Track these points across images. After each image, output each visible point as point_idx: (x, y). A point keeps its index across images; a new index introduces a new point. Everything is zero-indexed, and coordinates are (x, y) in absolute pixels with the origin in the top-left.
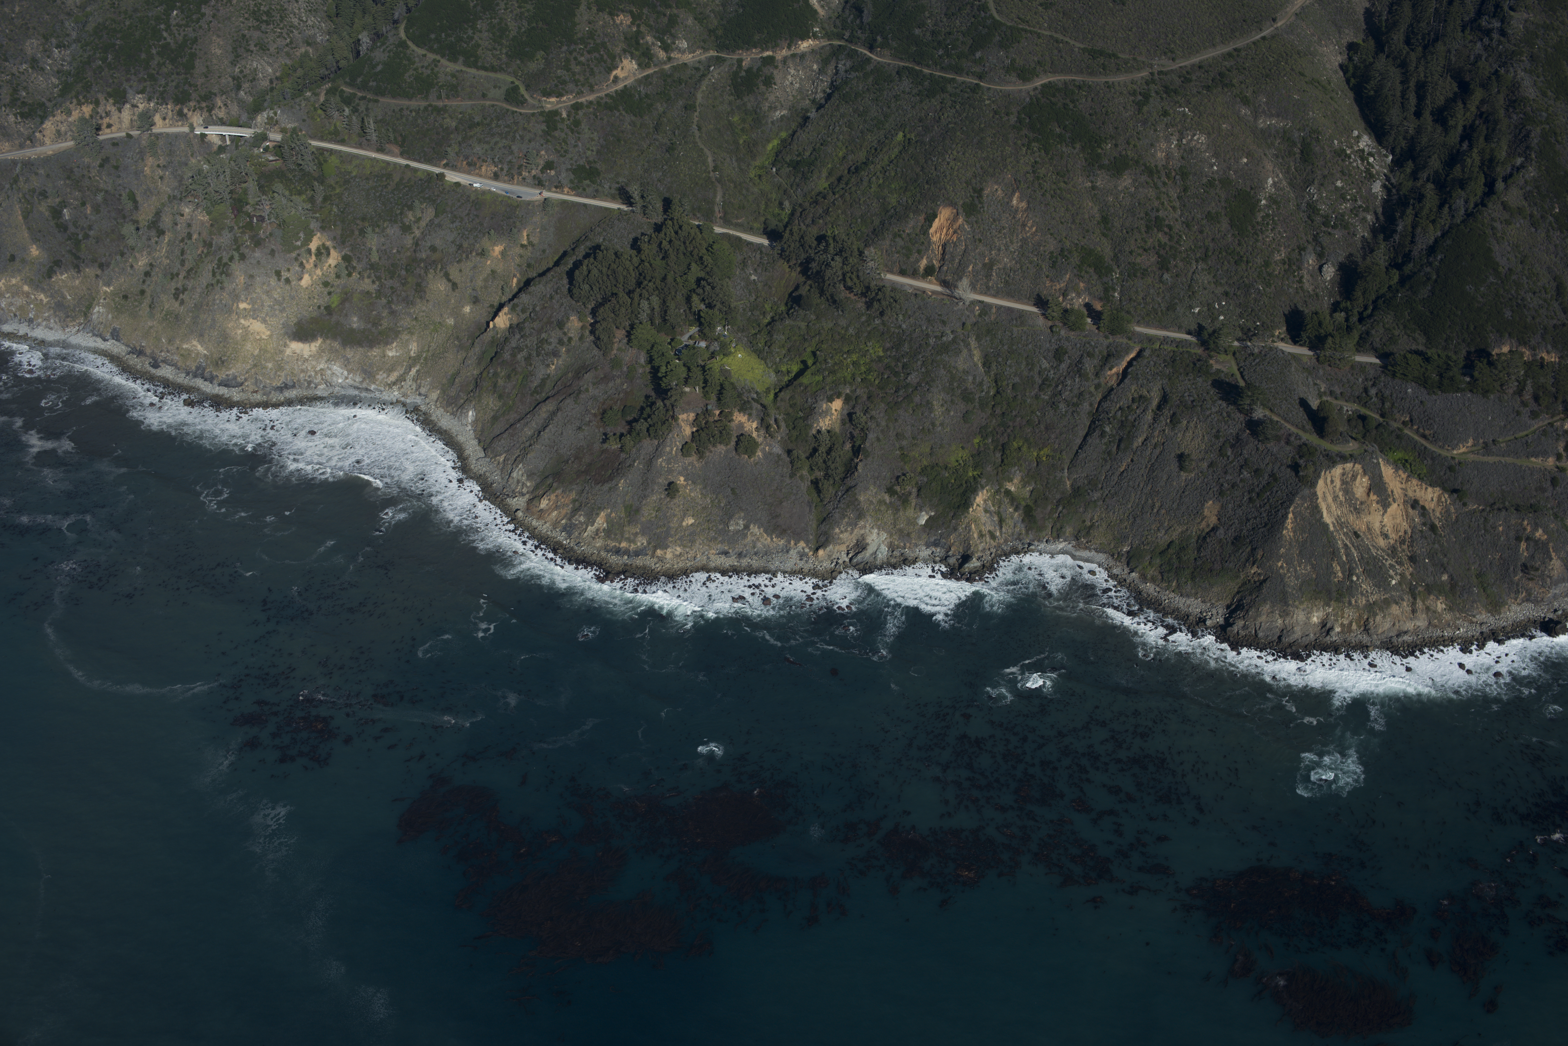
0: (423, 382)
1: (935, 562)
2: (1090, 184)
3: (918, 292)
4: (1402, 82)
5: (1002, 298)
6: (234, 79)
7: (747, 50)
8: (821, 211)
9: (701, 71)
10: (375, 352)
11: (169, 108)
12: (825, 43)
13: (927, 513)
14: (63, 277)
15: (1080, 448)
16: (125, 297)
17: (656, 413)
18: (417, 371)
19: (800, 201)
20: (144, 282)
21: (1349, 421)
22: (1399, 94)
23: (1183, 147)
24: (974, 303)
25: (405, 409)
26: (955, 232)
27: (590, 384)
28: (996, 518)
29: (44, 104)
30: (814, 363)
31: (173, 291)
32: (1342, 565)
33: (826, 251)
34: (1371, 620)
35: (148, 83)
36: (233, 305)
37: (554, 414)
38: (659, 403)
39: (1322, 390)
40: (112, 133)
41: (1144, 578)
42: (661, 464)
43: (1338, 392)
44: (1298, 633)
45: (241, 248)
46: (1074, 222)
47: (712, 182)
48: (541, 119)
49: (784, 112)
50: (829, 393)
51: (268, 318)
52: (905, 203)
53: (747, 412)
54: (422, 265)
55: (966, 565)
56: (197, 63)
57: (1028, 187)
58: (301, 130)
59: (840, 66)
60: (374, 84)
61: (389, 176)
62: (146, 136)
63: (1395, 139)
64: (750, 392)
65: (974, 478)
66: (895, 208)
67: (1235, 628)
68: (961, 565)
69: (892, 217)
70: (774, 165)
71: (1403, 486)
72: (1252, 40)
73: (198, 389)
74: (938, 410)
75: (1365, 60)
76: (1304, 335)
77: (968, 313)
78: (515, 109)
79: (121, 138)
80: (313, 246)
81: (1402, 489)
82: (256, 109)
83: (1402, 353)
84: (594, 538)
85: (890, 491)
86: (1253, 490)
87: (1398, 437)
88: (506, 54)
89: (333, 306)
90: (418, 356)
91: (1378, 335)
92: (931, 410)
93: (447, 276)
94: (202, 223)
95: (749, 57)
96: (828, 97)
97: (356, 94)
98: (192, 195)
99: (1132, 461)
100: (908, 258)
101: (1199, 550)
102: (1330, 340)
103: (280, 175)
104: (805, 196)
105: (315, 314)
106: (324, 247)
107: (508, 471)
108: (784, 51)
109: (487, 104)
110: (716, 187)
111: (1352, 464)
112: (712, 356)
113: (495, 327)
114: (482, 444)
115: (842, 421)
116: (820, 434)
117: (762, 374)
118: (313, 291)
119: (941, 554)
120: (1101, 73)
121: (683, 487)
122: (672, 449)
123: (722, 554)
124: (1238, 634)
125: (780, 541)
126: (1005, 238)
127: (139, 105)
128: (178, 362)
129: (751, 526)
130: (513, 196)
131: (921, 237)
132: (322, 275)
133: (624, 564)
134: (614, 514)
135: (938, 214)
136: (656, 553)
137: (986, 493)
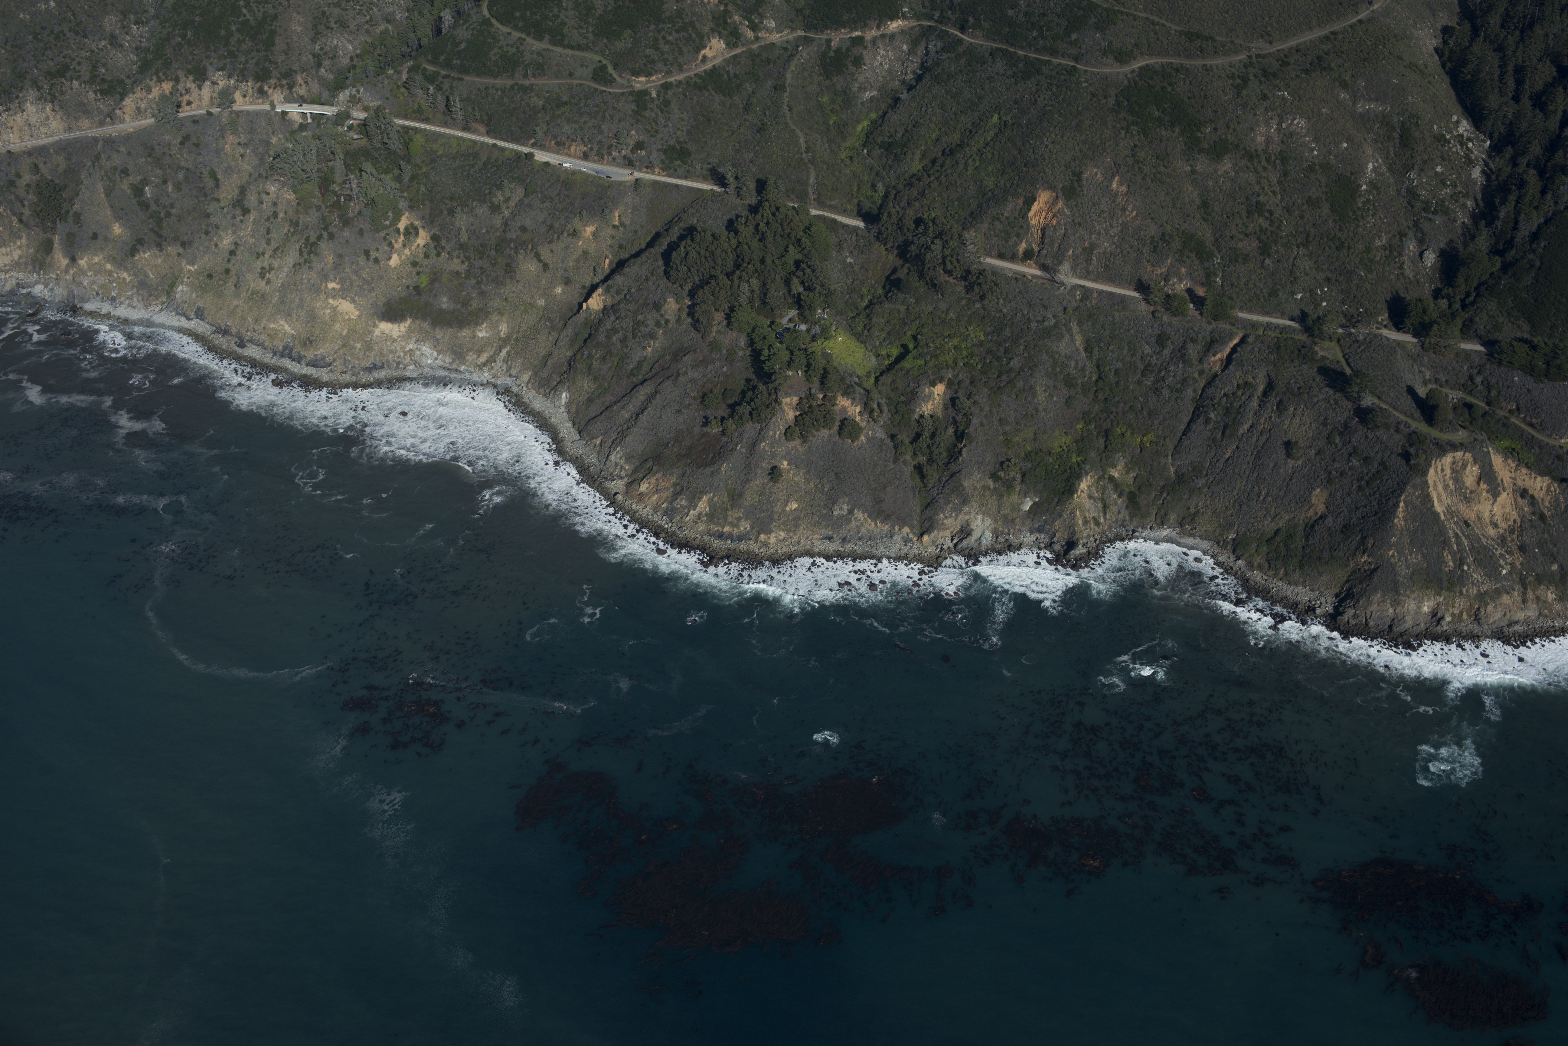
0: (514, 363)
1: (1040, 549)
2: (1189, 168)
3: (1018, 276)
4: (1500, 67)
5: (1102, 283)
6: (314, 56)
7: (836, 30)
8: (916, 193)
9: (789, 52)
10: (465, 333)
11: (249, 86)
12: (914, 23)
13: (1031, 499)
14: (146, 255)
15: (1184, 434)
16: (210, 276)
17: (759, 396)
18: (508, 352)
19: (893, 183)
20: (229, 261)
21: (1455, 409)
22: (1496, 78)
23: (1283, 131)
24: (1076, 287)
25: (496, 390)
26: (1054, 216)
27: (689, 367)
28: (1100, 505)
29: (123, 81)
30: (915, 347)
31: (259, 270)
32: (1453, 555)
33: (924, 234)
34: (1482, 610)
35: (229, 60)
36: (321, 284)
37: (652, 396)
38: (761, 387)
39: (1427, 377)
40: (191, 110)
41: (1250, 565)
42: (764, 448)
43: (1443, 379)
44: (1409, 623)
45: (330, 227)
46: (1174, 206)
47: (805, 164)
48: (631, 98)
49: (874, 93)
50: (932, 377)
51: (357, 298)
52: (1003, 186)
53: (851, 396)
54: (512, 245)
55: (1072, 552)
56: (278, 40)
57: (1128, 171)
58: (385, 109)
59: (930, 47)
60: (458, 62)
61: (476, 155)
62: (226, 113)
63: (1493, 124)
64: (851, 376)
65: (1078, 464)
66: (992, 191)
67: (1346, 617)
68: (1066, 552)
69: (989, 200)
70: (864, 146)
71: (1513, 475)
72: (1349, 23)
73: (286, 370)
74: (1041, 396)
75: (1461, 44)
76: (1408, 322)
77: (1069, 298)
78: (604, 89)
79: (201, 116)
80: (402, 225)
81: (1511, 478)
82: (338, 86)
83: (1508, 341)
84: (696, 523)
85: (994, 476)
86: (1362, 478)
87: (1504, 425)
88: (593, 32)
89: (422, 286)
90: (508, 337)
91: (1481, 322)
92: (1034, 395)
93: (538, 256)
94: (289, 202)
95: (838, 37)
96: (919, 78)
97: (439, 73)
98: (278, 174)
99: (1237, 447)
100: (1007, 242)
101: (1307, 538)
102: (1435, 327)
103: (366, 154)
104: (898, 178)
105: (404, 294)
106: (413, 227)
107: (606, 454)
108: (873, 32)
109: (574, 83)
110: (809, 168)
111: (1462, 453)
112: (813, 339)
113: (588, 308)
114: (577, 427)
115: (945, 405)
116: (923, 419)
117: (862, 358)
118: (402, 271)
119: (1046, 541)
120: (1198, 56)
121: (786, 471)
122: (775, 433)
123: (826, 540)
124: (1348, 622)
125: (884, 527)
126: (1105, 222)
127: (219, 82)
128: (265, 342)
129: (856, 511)
130: (603, 176)
131: (1019, 220)
132: (411, 255)
133: (728, 549)
134: (716, 499)
135: (1037, 197)
136: (759, 537)
137: (1090, 479)
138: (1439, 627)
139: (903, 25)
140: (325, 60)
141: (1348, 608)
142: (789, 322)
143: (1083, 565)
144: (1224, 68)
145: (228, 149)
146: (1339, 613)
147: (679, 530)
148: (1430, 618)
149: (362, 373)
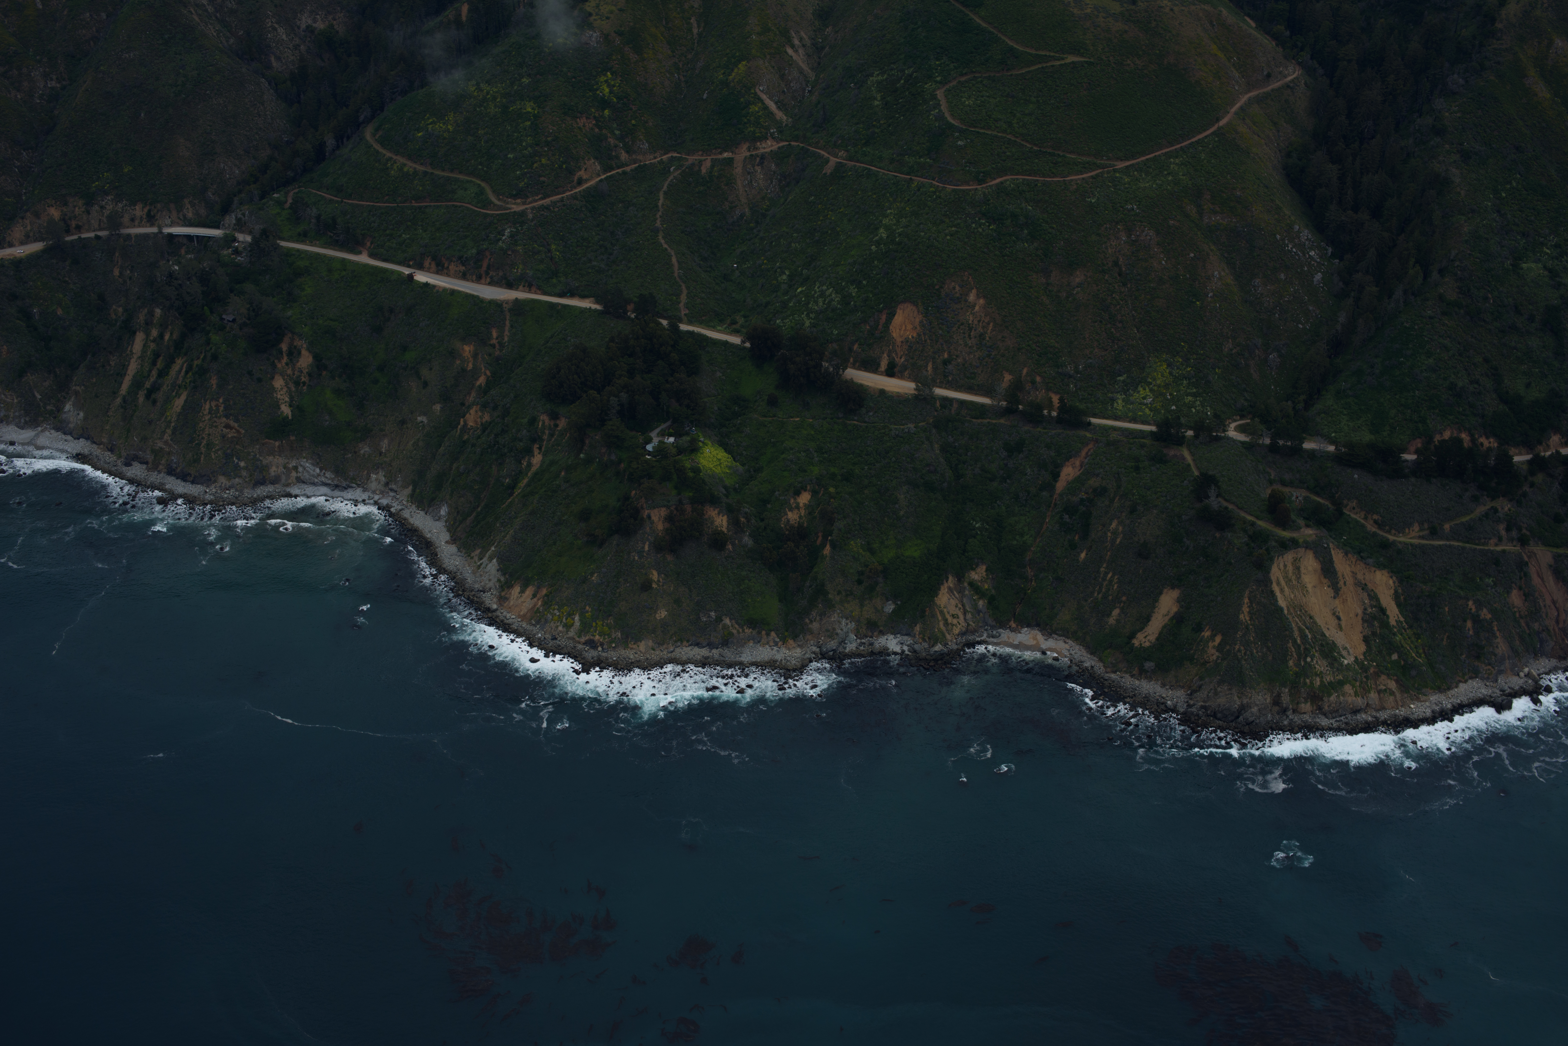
2: (1044, 281)
4: (1339, 178)
5: (961, 392)
6: (201, 180)
7: (708, 151)
10: (347, 450)
11: (138, 209)
12: (782, 144)
13: (893, 602)
14: (34, 377)
16: (97, 397)
20: (115, 381)
21: (1300, 508)
22: (1336, 189)
23: (1132, 242)
26: (914, 328)
28: (960, 607)
32: (1297, 646)
34: (1326, 700)
36: (206, 404)
39: (1273, 477)
40: (80, 234)
42: (633, 558)
43: (1288, 479)
44: (1254, 714)
45: (214, 348)
47: (677, 281)
48: (508, 220)
50: (797, 487)
51: (240, 417)
53: (718, 507)
56: (165, 165)
57: (985, 284)
58: (270, 231)
61: (358, 277)
62: (114, 237)
64: (718, 486)
65: (939, 569)
71: (1353, 570)
72: (1196, 139)
74: (902, 501)
78: (481, 210)
79: (90, 239)
80: (284, 346)
81: (1351, 572)
82: (226, 210)
85: (857, 581)
86: (1210, 576)
92: (895, 501)
93: (418, 375)
95: (710, 158)
98: (164, 297)
99: (1092, 548)
103: (250, 275)
106: (295, 347)
107: (482, 566)
108: (743, 152)
109: (453, 205)
110: (680, 286)
111: (1304, 549)
112: (680, 451)
113: (466, 424)
114: (455, 540)
115: (810, 513)
116: (788, 527)
117: (730, 468)
118: (285, 390)
119: (909, 643)
120: (1053, 173)
121: (656, 580)
122: (644, 544)
123: (695, 646)
124: (1198, 715)
125: (751, 632)
126: (964, 333)
127: (107, 206)
128: (150, 461)
129: (723, 618)
130: (481, 295)
131: (882, 333)
132: (294, 374)
133: (599, 657)
134: (587, 608)
135: (898, 311)
136: (630, 645)
137: (951, 581)
138: (1285, 717)
139: (772, 146)
140: (212, 184)
141: (1197, 701)
142: (658, 435)
143: (944, 667)
144: (1077, 184)
145: (116, 272)
146: (1189, 706)
147: (552, 639)
148: (1276, 708)
149: (246, 491)
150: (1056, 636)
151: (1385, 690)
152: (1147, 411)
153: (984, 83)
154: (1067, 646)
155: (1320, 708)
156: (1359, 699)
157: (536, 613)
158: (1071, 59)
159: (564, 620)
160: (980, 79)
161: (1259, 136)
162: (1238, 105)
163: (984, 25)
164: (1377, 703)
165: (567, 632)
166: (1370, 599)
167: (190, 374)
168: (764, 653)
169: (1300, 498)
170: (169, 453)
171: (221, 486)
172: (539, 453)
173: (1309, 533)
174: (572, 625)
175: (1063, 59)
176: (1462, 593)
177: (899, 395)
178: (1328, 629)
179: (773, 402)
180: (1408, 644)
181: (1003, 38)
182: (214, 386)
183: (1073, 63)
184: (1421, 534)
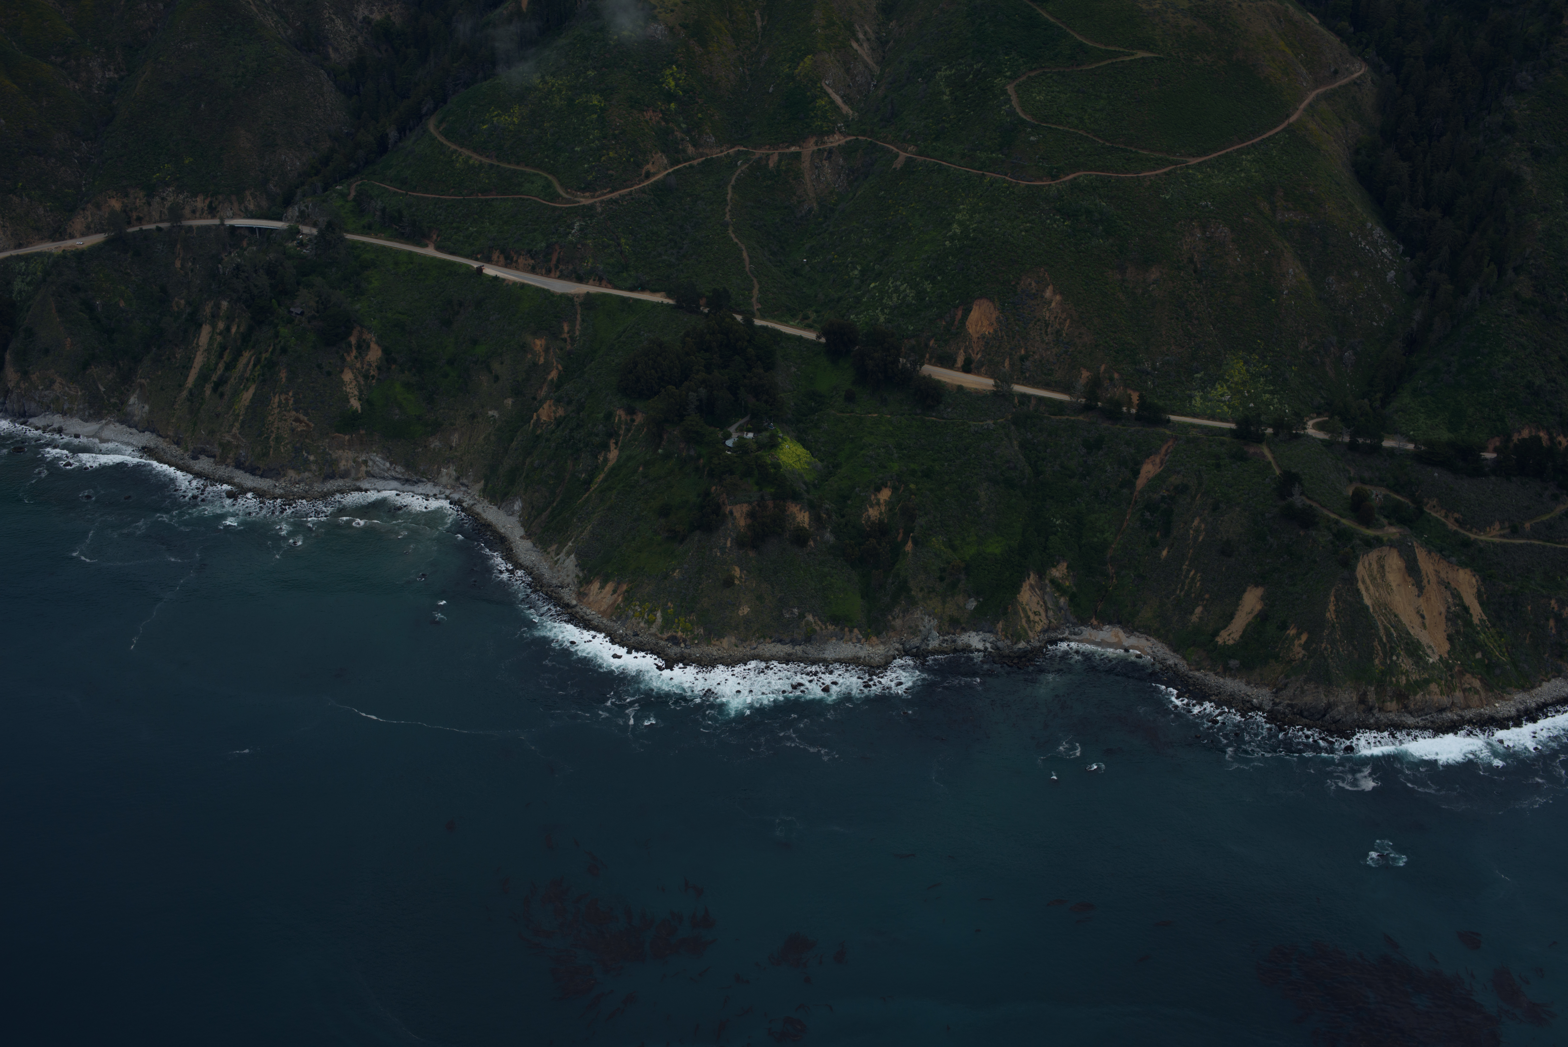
0: (466, 473)
2: (1120, 277)
4: (1410, 175)
5: (1038, 388)
7: (774, 145)
9: (728, 166)
10: (418, 444)
11: (200, 201)
12: (850, 138)
13: (975, 599)
14: (98, 370)
15: (1122, 535)
16: (162, 390)
20: (181, 374)
22: (1407, 187)
23: (1207, 239)
26: (991, 324)
28: (1042, 604)
32: (1383, 645)
36: (275, 397)
39: (1352, 476)
40: (141, 225)
42: (716, 554)
43: (1367, 477)
44: (1340, 712)
45: (282, 341)
47: (748, 276)
48: (577, 213)
49: (813, 205)
50: (877, 483)
51: (310, 411)
53: (800, 503)
56: (226, 156)
57: (1061, 280)
58: (336, 224)
62: (176, 229)
64: (799, 482)
67: (1281, 708)
71: (1436, 568)
78: (550, 204)
79: (151, 231)
80: (353, 339)
81: (1435, 571)
82: (288, 202)
85: (939, 577)
86: (1294, 574)
93: (489, 370)
94: (241, 316)
95: (777, 153)
99: (1173, 546)
100: (946, 349)
106: (364, 340)
107: (559, 562)
108: (810, 146)
109: (520, 198)
110: (752, 281)
111: (1388, 548)
112: (761, 447)
113: (539, 419)
114: (530, 535)
115: (890, 510)
116: (869, 523)
117: (809, 463)
118: (354, 383)
119: (991, 640)
120: (1126, 169)
121: (738, 576)
122: (726, 540)
123: (778, 642)
124: (1284, 713)
125: (834, 629)
126: (1041, 329)
127: (168, 198)
128: (218, 454)
129: (806, 614)
130: (552, 289)
131: (958, 329)
132: (363, 368)
133: (682, 653)
134: (669, 604)
135: (974, 307)
136: (713, 642)
137: (1032, 579)
138: (1371, 716)
139: (839, 140)
140: (273, 176)
141: (1283, 699)
142: (736, 430)
143: (1028, 664)
144: (1151, 180)
145: (178, 264)
146: (1275, 704)
147: (634, 636)
148: (1362, 707)
149: (315, 485)
150: (1138, 634)
151: (1470, 689)
152: (1225, 408)
153: (1054, 78)
154: (1149, 644)
155: (1406, 707)
156: (1444, 697)
157: (616, 609)
158: (1140, 54)
159: (646, 616)
160: (1049, 75)
161: (1327, 133)
162: (1306, 102)
163: (1052, 20)
164: (1462, 702)
165: (649, 628)
166: (1453, 598)
167: (259, 367)
168: (848, 650)
169: (1380, 496)
170: (237, 447)
171: (290, 480)
172: (616, 448)
173: (1392, 531)
174: (654, 621)
175: (1132, 54)
176: (1544, 592)
177: (977, 391)
178: (1413, 627)
179: (850, 397)
180: (1490, 642)
181: (1072, 33)
182: (284, 380)
183: (1143, 58)
184: (1502, 532)
